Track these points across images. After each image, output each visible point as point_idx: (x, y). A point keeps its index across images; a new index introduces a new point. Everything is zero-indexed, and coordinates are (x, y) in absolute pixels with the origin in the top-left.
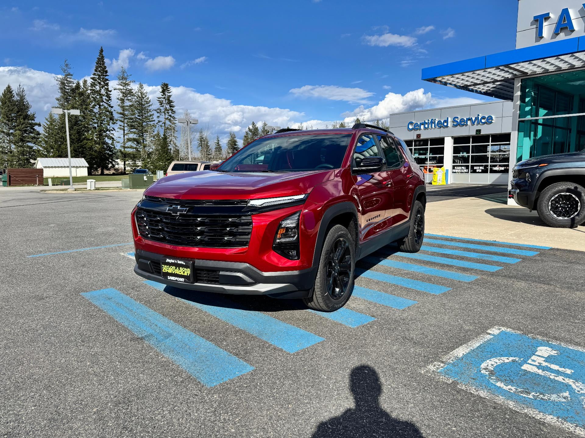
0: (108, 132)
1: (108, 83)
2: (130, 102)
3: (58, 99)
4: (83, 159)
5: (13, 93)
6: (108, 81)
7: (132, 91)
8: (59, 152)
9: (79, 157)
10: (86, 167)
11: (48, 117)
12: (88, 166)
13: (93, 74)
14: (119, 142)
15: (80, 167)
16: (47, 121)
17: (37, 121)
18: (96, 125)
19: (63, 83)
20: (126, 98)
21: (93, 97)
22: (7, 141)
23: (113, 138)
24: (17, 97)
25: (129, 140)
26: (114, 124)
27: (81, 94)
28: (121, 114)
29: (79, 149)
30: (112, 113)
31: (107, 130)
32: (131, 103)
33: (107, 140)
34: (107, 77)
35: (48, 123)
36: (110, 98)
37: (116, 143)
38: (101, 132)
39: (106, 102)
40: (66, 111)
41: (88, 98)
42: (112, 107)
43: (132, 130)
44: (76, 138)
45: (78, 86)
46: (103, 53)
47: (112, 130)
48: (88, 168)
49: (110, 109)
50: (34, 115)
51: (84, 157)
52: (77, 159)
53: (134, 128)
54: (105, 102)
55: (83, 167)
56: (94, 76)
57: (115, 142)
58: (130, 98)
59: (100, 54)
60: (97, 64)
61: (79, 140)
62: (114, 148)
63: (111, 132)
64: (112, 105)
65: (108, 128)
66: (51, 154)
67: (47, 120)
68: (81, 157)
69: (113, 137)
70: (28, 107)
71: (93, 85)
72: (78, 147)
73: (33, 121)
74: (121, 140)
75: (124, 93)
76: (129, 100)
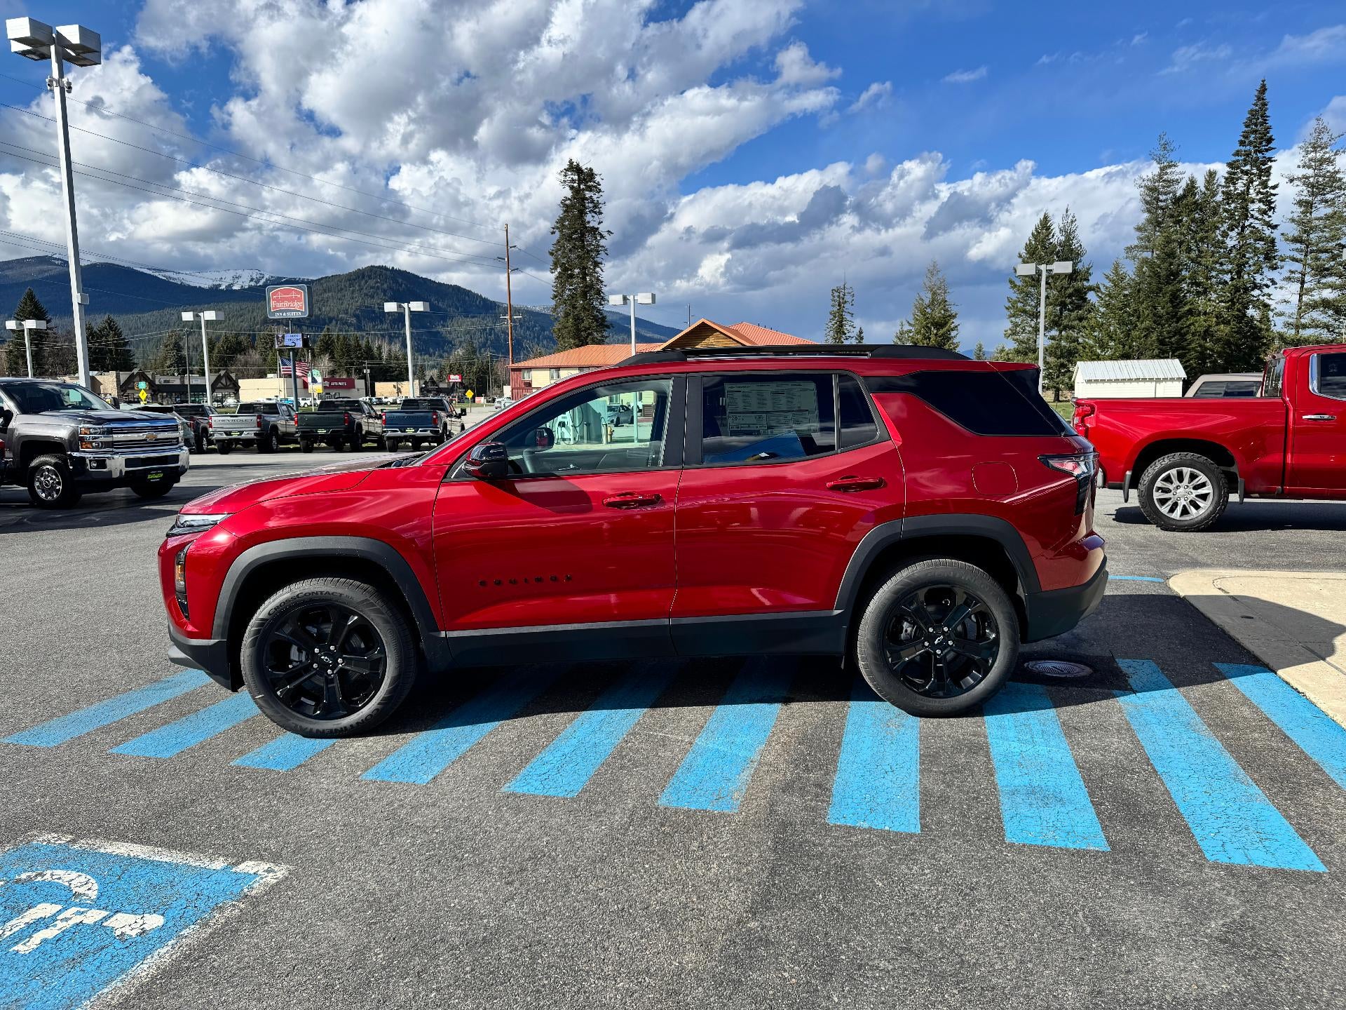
0: (1256, 292)
1: (1270, 167)
2: (1330, 206)
3: (1139, 229)
4: (1177, 361)
5: (1052, 228)
6: (1271, 161)
7: (1338, 176)
8: (1124, 347)
9: (1168, 358)
10: (1179, 379)
11: (1109, 272)
12: (1186, 376)
13: (1234, 152)
14: (1281, 314)
15: (1165, 380)
16: (1108, 281)
17: (1092, 282)
18: (1227, 277)
19: (1153, 190)
20: (1319, 198)
21: (1225, 210)
22: (1030, 329)
23: (1266, 306)
24: (1060, 235)
25: (1314, 306)
26: (1274, 268)
27: (1198, 206)
28: (1296, 240)
29: (1170, 338)
30: (1273, 241)
31: (1255, 286)
32: (1329, 211)
33: (1251, 312)
34: (1268, 155)
35: (1109, 284)
36: (1273, 205)
37: (1275, 318)
38: (1240, 294)
39: (1260, 217)
40: (1043, 267)
41: (1215, 213)
42: (1275, 227)
43: (1324, 281)
44: (1168, 314)
45: (1191, 187)
46: (1267, 96)
47: (1268, 286)
48: (1184, 381)
49: (1267, 231)
50: (1088, 269)
51: (1180, 357)
52: (1162, 361)
53: (1331, 275)
54: (1257, 219)
55: (1172, 379)
56: (1237, 158)
57: (1271, 314)
58: (1329, 196)
59: (1259, 99)
60: (1247, 126)
61: (1173, 317)
62: (1268, 330)
63: (1266, 290)
64: (1274, 222)
65: (1258, 281)
66: (1109, 353)
67: (1107, 277)
68: (1173, 357)
69: (1267, 301)
70: (1079, 254)
71: (1231, 180)
72: (1169, 332)
73: (1085, 283)
74: (1292, 309)
75: (1313, 186)
76: (1326, 201)
